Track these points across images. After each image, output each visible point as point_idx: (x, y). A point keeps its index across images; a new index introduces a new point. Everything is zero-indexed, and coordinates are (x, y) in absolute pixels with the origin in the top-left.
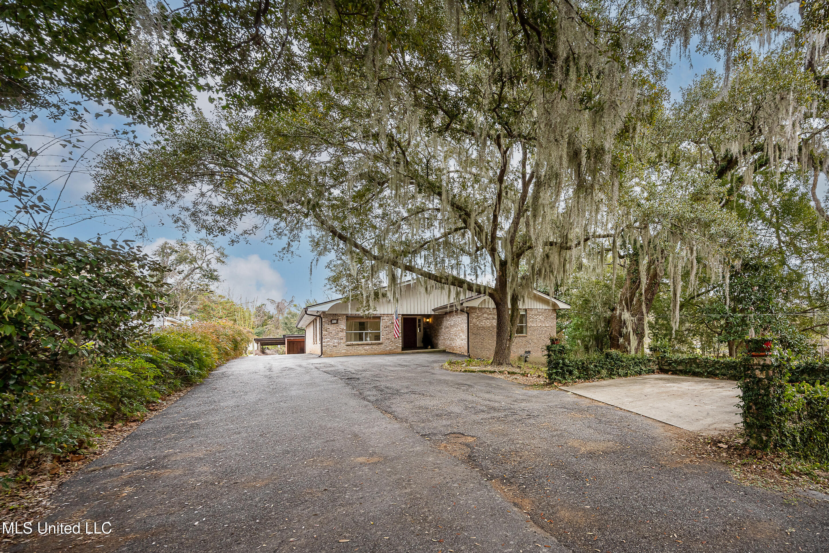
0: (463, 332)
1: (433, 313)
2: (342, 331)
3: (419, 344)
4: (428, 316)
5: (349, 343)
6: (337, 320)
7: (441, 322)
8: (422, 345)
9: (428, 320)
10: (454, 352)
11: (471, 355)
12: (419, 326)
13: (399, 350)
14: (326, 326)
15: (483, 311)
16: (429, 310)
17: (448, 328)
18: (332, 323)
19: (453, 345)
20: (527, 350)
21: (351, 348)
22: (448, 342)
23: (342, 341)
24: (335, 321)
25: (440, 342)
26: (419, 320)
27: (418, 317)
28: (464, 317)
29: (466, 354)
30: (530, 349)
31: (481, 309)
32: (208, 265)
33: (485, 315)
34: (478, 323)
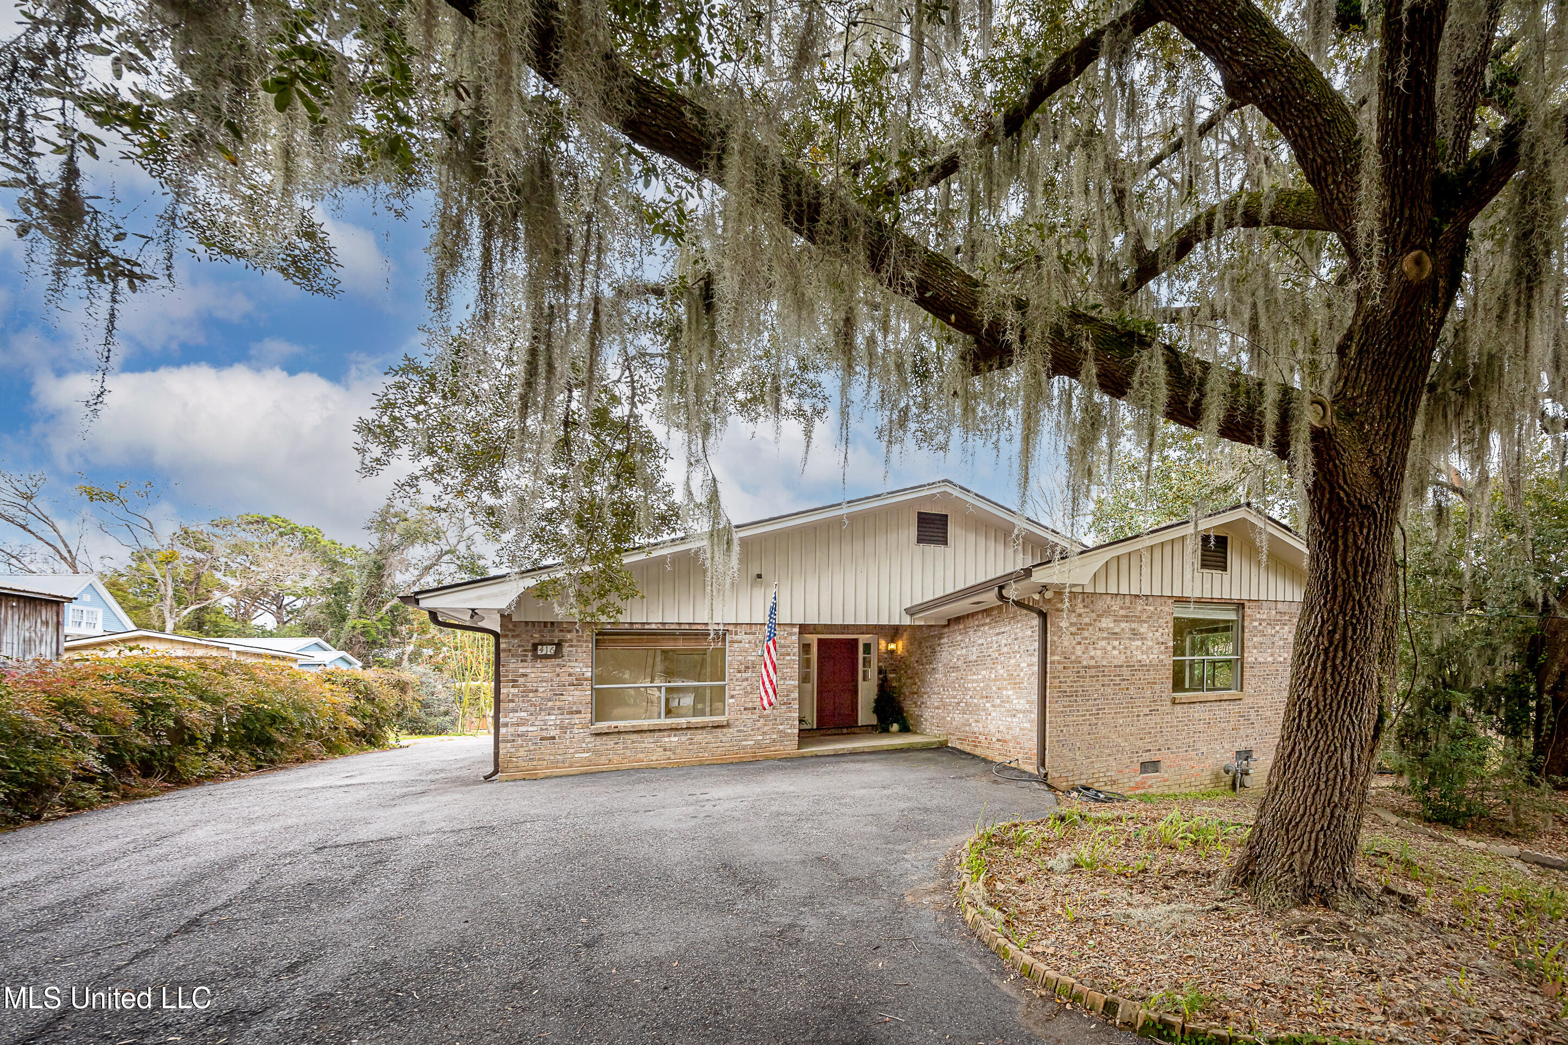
0: (1016, 684)
1: (907, 621)
2: (578, 682)
3: (865, 715)
4: (894, 632)
5: (603, 725)
6: (559, 645)
7: (934, 652)
8: (874, 720)
9: (892, 646)
10: (978, 752)
11: (1053, 774)
12: (866, 662)
13: (790, 747)
14: (512, 665)
15: (1100, 605)
16: (896, 610)
17: (956, 668)
18: (536, 657)
19: (976, 727)
20: (1242, 745)
21: (610, 742)
22: (958, 718)
23: (576, 719)
24: (550, 650)
25: (927, 714)
26: (867, 647)
27: (863, 639)
28: (1028, 627)
29: (1032, 769)
30: (1251, 744)
31: (1089, 598)
32: (468, 547)
33: (1106, 623)
34: (1079, 650)
